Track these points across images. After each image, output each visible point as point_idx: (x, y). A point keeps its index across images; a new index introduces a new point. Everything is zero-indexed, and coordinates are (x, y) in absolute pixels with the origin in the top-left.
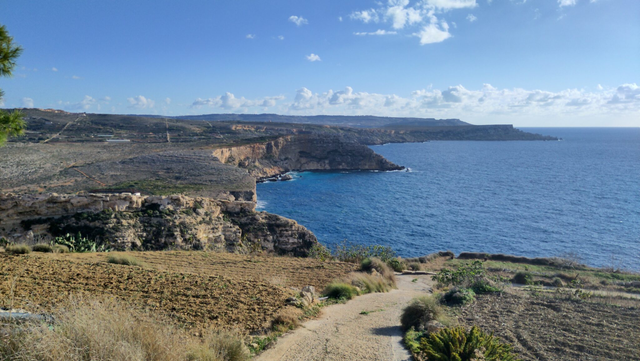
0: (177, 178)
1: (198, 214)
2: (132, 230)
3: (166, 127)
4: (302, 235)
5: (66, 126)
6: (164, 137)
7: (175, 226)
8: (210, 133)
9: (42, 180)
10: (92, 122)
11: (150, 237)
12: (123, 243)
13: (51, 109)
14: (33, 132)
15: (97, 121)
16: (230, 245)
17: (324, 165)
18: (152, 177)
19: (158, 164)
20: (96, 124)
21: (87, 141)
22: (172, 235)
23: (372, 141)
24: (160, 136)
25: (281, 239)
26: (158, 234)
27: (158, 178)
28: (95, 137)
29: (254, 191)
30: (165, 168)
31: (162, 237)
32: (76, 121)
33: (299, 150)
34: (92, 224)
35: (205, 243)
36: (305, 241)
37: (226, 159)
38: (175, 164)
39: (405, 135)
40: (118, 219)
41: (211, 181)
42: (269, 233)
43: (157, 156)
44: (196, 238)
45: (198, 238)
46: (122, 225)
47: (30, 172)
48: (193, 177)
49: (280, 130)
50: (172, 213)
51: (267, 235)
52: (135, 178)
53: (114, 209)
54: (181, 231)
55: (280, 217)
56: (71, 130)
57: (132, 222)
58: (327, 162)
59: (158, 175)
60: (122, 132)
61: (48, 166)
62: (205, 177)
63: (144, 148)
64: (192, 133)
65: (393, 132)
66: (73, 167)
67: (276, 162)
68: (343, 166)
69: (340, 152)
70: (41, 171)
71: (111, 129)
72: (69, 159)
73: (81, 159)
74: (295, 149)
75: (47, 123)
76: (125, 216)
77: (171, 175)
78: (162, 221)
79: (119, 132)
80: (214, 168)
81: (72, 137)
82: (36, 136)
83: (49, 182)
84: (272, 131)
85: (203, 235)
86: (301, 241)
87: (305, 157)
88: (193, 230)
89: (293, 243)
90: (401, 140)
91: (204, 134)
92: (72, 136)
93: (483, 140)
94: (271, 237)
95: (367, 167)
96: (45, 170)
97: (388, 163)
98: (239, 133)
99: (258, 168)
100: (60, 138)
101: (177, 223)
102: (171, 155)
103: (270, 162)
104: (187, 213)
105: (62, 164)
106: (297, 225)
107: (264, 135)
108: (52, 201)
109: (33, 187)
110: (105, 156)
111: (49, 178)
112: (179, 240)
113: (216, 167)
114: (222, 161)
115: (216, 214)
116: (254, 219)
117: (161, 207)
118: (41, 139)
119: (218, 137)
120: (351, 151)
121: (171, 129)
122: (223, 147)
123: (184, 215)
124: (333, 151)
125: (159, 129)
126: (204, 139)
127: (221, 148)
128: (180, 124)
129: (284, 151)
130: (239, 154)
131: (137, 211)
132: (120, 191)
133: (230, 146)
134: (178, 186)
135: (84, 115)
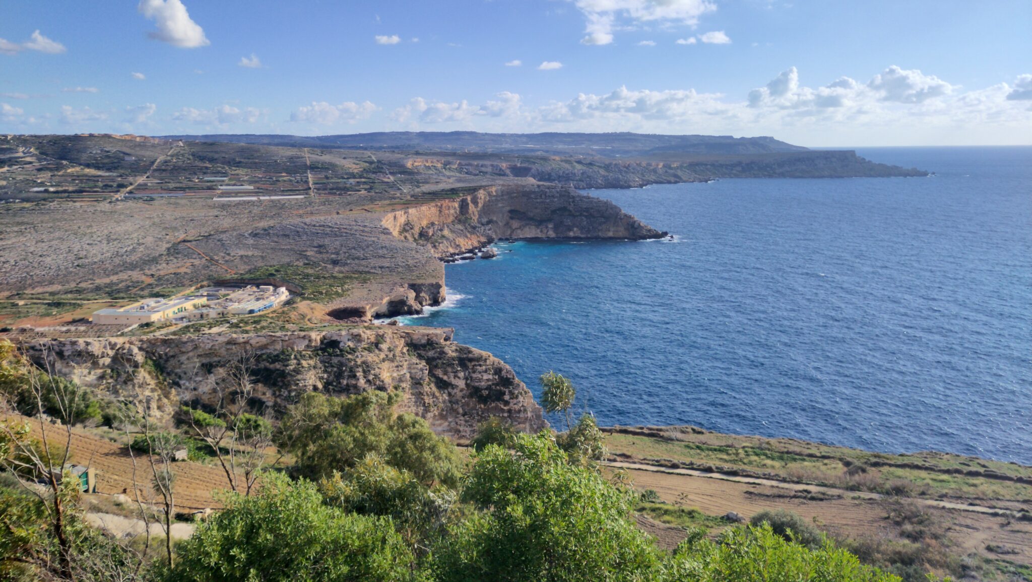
0: (335, 263)
1: (380, 350)
2: (313, 372)
3: (305, 165)
4: (498, 371)
5: (156, 164)
6: (304, 180)
7: (357, 366)
8: (374, 173)
9: (146, 264)
10: (193, 155)
11: (331, 378)
12: (305, 386)
13: (130, 135)
14: (107, 174)
15: (200, 153)
16: (417, 384)
17: (546, 231)
18: (298, 260)
19: (304, 238)
20: (202, 159)
21: (190, 188)
22: (355, 376)
23: (625, 182)
24: (299, 178)
25: (474, 376)
26: (339, 375)
27: (306, 262)
28: (201, 181)
29: (442, 282)
30: (316, 245)
31: (344, 379)
32: (169, 154)
33: (508, 208)
34: (272, 366)
35: (389, 384)
36: (501, 378)
37: (400, 226)
38: (329, 239)
39: (681, 170)
40: (298, 360)
41: (381, 267)
42: (459, 369)
43: (303, 225)
44: (379, 378)
45: (382, 379)
46: (303, 367)
47: (126, 251)
48: (357, 261)
49: (482, 166)
50: (353, 351)
51: (457, 371)
52: (277, 260)
53: (293, 349)
54: (364, 372)
55: (473, 349)
56: (164, 170)
57: (312, 362)
58: (550, 226)
59: (306, 257)
60: (241, 172)
61: (149, 240)
62: (374, 262)
63: (281, 208)
64: (347, 174)
65: (661, 166)
66: (184, 241)
67: (474, 228)
68: (574, 233)
69: (570, 211)
70: (141, 248)
71: (224, 168)
72: (175, 229)
73: (193, 228)
74: (503, 207)
75: (127, 158)
76: (304, 356)
77: (324, 256)
78: (343, 360)
79: (236, 172)
80: (385, 247)
81: (166, 182)
82: (113, 180)
83: (156, 267)
84: (470, 167)
85: (386, 374)
86: (497, 377)
87: (518, 219)
88: (377, 370)
89: (488, 380)
90: (672, 179)
91: (365, 175)
92: (167, 180)
93: (805, 178)
94: (462, 374)
95: (611, 234)
96: (147, 248)
97: (642, 227)
98: (418, 173)
99: (447, 239)
100: (149, 184)
101: (359, 363)
102: (323, 223)
103: (466, 229)
104: (369, 350)
105: (168, 237)
106: (492, 358)
107: (458, 174)
108: (231, 342)
109: (136, 275)
110: (226, 222)
111: (154, 260)
112: (362, 382)
113: (387, 244)
114: (395, 233)
115: (399, 349)
116: (443, 353)
117: (341, 345)
118: (121, 186)
119: (386, 180)
120: (587, 210)
121: (314, 168)
122: (396, 207)
123: (366, 353)
124: (560, 209)
125: (296, 167)
126: (365, 183)
127: (393, 210)
128: (326, 158)
129: (487, 210)
130: (420, 219)
131: (316, 349)
132: (257, 283)
133: (406, 205)
134: (335, 274)
135: (181, 144)
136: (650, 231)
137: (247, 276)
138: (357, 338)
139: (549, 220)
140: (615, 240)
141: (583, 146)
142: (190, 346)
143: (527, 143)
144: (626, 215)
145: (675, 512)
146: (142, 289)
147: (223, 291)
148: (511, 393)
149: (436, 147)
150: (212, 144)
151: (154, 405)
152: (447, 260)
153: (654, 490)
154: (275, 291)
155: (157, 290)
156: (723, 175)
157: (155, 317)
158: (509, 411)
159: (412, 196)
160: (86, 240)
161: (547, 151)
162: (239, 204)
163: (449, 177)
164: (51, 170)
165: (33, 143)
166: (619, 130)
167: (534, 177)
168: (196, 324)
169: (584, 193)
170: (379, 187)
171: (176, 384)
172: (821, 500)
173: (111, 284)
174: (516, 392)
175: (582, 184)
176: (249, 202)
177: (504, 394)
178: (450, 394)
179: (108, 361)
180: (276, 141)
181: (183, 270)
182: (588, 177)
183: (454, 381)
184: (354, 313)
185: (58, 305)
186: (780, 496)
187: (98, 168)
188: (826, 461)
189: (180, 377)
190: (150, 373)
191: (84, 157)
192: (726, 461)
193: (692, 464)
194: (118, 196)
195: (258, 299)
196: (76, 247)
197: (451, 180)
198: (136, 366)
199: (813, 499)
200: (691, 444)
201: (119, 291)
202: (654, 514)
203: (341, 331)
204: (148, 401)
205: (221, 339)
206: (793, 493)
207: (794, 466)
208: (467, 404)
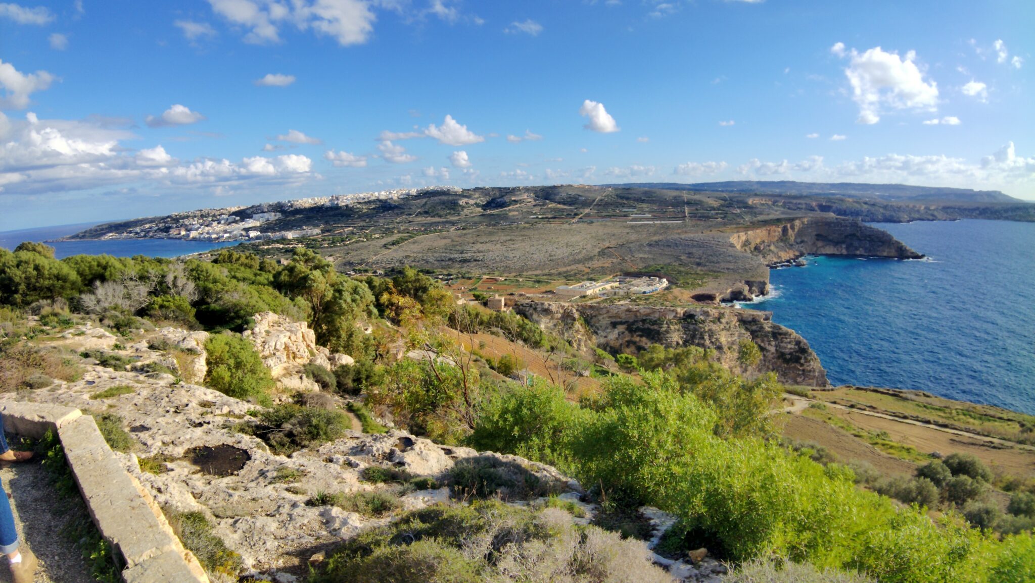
0: (698, 264)
1: (721, 323)
2: (677, 333)
3: (684, 201)
5: (596, 201)
6: (682, 211)
7: (705, 332)
8: (727, 207)
9: (587, 261)
10: (617, 196)
11: (688, 338)
14: (569, 208)
15: (621, 195)
17: (840, 250)
18: (675, 262)
19: (680, 247)
20: (622, 198)
21: (614, 216)
22: (703, 338)
23: (897, 218)
24: (679, 210)
25: (782, 345)
26: (693, 337)
27: (680, 263)
28: (621, 211)
29: (767, 281)
30: (687, 252)
33: (815, 233)
35: (725, 345)
37: (742, 242)
38: (695, 249)
39: (937, 212)
40: (668, 325)
41: (728, 269)
42: (772, 339)
43: (680, 239)
44: (719, 341)
45: (721, 341)
46: (671, 330)
47: (576, 253)
48: (712, 264)
49: (799, 204)
50: (703, 322)
51: (770, 341)
52: (662, 261)
54: (709, 336)
55: (782, 327)
56: (600, 205)
57: (677, 327)
58: (844, 246)
59: (681, 260)
60: (644, 205)
61: (589, 247)
62: (723, 265)
63: (667, 229)
64: (709, 207)
66: (609, 248)
67: (791, 245)
68: (860, 252)
69: (858, 236)
70: (584, 251)
71: (634, 203)
72: (604, 240)
73: (614, 240)
74: (812, 232)
75: (580, 198)
76: (672, 323)
77: (692, 260)
78: (697, 327)
79: (641, 206)
80: (731, 256)
81: (601, 212)
82: (572, 211)
83: (591, 263)
84: (791, 205)
85: (724, 339)
87: (822, 240)
88: (718, 335)
89: (791, 348)
90: (931, 218)
91: (721, 209)
94: (774, 343)
95: (885, 254)
96: (587, 251)
98: (756, 208)
99: (773, 252)
100: (591, 214)
102: (692, 239)
103: (786, 246)
104: (714, 322)
105: (599, 245)
106: (795, 334)
107: (782, 209)
108: (629, 310)
109: (580, 267)
110: (633, 237)
111: (591, 259)
112: (707, 342)
113: (733, 253)
114: (738, 247)
115: (734, 323)
116: (762, 328)
117: (696, 317)
118: (576, 214)
119: (735, 212)
120: (869, 236)
121: (689, 203)
122: (741, 230)
123: (711, 324)
124: (851, 235)
125: (678, 203)
126: (721, 214)
127: (738, 232)
128: (697, 197)
129: (800, 233)
130: (755, 238)
131: (680, 319)
132: (649, 275)
133: (747, 228)
134: (698, 272)
135: (610, 189)
136: (912, 253)
137: (643, 270)
138: (706, 314)
139: (843, 242)
140: (887, 259)
141: (869, 192)
142: (604, 311)
143: (830, 190)
144: (896, 242)
145: (898, 448)
146: (583, 275)
147: (628, 279)
148: (806, 358)
149: (769, 191)
150: (628, 189)
151: (583, 344)
152: (772, 267)
153: (887, 432)
154: (659, 280)
155: (591, 276)
156: (967, 216)
157: (589, 292)
158: (803, 370)
159: (751, 223)
160: (556, 246)
161: (843, 195)
162: (642, 225)
163: (776, 211)
164: (540, 205)
165: (532, 191)
166: (894, 182)
167: (834, 212)
168: (611, 298)
169: (868, 225)
170: (730, 216)
171: (596, 333)
172: (999, 449)
173: (567, 271)
174: (809, 358)
175: (868, 219)
176: (648, 224)
177: (800, 358)
178: (764, 356)
179: (559, 315)
180: (667, 187)
181: (606, 265)
182: (872, 213)
183: (768, 347)
184: (710, 298)
185: (539, 282)
186: (973, 444)
187: (564, 204)
188: (1009, 423)
189: (598, 329)
190: (581, 325)
191: (557, 198)
192: (943, 417)
193: (917, 417)
194: (574, 220)
195: (649, 285)
196: (550, 249)
197: (777, 213)
198: (574, 319)
199: (994, 447)
200: (920, 404)
201: (571, 276)
202: (883, 448)
203: (697, 308)
204: (580, 340)
205: (623, 308)
206: (982, 443)
207: (988, 425)
208: (776, 363)
